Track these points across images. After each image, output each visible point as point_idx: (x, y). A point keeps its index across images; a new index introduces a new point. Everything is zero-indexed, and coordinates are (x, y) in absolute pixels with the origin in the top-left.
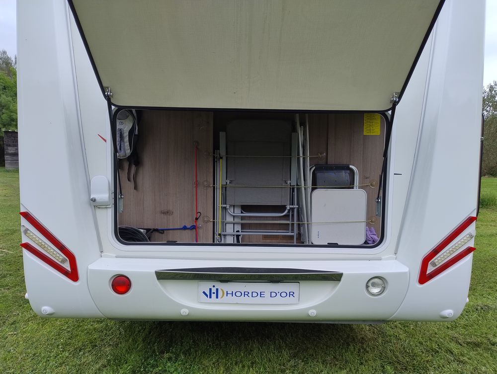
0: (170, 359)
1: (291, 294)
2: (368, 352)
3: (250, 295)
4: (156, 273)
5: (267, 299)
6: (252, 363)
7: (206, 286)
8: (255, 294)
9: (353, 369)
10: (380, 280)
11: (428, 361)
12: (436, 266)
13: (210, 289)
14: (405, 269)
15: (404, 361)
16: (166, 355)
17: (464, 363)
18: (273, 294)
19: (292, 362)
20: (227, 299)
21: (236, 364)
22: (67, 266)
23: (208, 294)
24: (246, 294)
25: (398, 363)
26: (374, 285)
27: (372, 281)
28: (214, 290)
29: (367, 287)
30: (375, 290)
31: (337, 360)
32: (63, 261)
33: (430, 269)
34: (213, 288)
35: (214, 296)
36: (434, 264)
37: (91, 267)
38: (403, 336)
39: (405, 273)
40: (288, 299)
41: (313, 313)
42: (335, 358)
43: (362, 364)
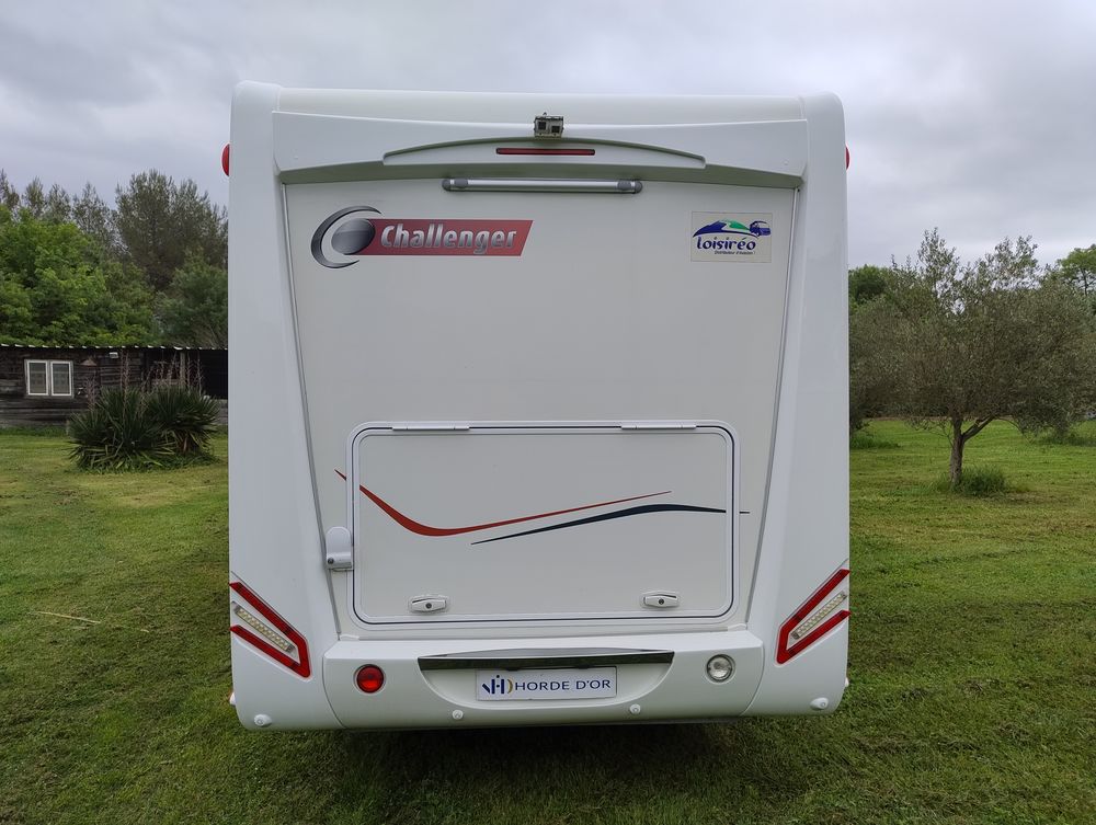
0: (430, 788)
1: (606, 684)
2: (723, 767)
3: (549, 686)
4: (420, 660)
5: (573, 692)
6: (552, 789)
7: (487, 677)
8: (554, 686)
9: (698, 791)
10: (723, 660)
11: (809, 777)
12: (798, 637)
13: (493, 681)
14: (758, 643)
15: (777, 778)
16: (425, 782)
17: (861, 776)
18: (581, 685)
19: (610, 785)
20: (517, 694)
21: (528, 790)
22: (295, 657)
23: (490, 687)
24: (542, 686)
25: (766, 780)
26: (718, 666)
27: (714, 661)
28: (498, 682)
29: (708, 669)
30: (720, 674)
31: (676, 780)
32: (290, 649)
33: (791, 643)
34: (496, 679)
35: (498, 690)
36: (796, 636)
37: (329, 655)
38: (780, 741)
39: (758, 649)
40: (603, 691)
41: (636, 708)
42: (672, 776)
43: (712, 783)
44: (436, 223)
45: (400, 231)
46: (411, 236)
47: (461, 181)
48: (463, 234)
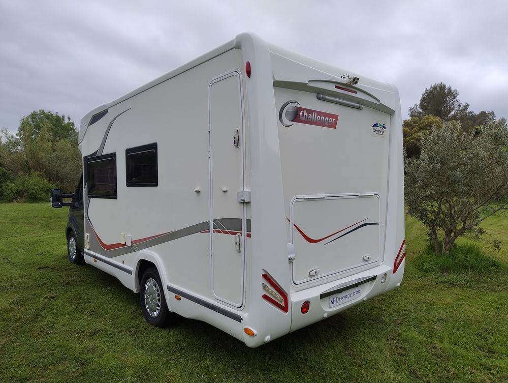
3: (347, 297)
4: (320, 295)
5: (352, 297)
7: (332, 298)
20: (339, 302)
22: (283, 304)
23: (333, 301)
27: (383, 276)
28: (335, 299)
32: (282, 301)
33: (396, 265)
35: (335, 302)
37: (293, 300)
39: (390, 270)
40: (358, 295)
44: (315, 111)
45: (305, 114)
46: (308, 116)
47: (324, 96)
48: (322, 117)
